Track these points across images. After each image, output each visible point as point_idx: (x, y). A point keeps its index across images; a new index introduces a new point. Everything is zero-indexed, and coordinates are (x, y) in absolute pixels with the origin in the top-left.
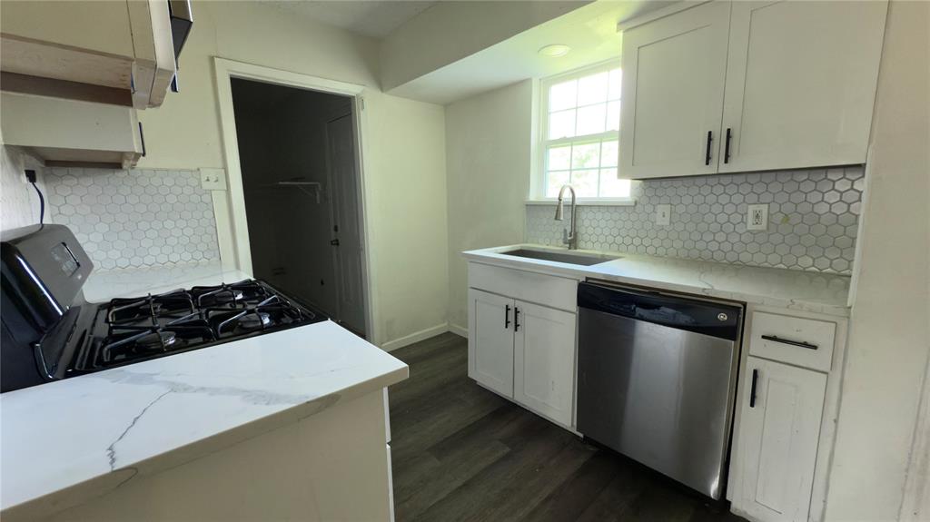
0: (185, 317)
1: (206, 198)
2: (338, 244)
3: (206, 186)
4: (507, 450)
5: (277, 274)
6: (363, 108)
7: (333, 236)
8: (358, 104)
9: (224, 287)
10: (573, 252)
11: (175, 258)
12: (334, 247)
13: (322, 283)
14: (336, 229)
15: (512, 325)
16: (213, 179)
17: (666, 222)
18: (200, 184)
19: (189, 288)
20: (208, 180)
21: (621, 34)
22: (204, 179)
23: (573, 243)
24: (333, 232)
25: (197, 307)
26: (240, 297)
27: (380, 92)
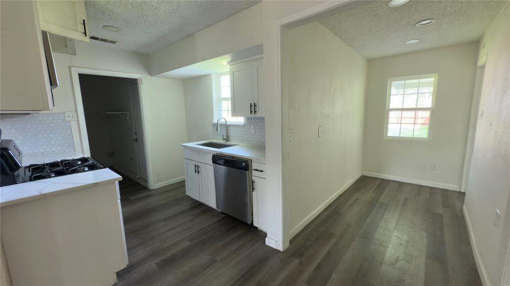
0: (58, 168)
1: (68, 124)
2: (137, 141)
3: (67, 119)
4: (192, 218)
5: (110, 156)
6: (142, 83)
7: (135, 137)
8: (139, 82)
9: (74, 160)
10: (228, 143)
11: (53, 149)
12: (136, 142)
13: (131, 159)
14: (136, 134)
15: (197, 172)
16: (71, 116)
17: (253, 132)
18: (65, 118)
19: (60, 160)
20: (69, 117)
21: (229, 66)
22: (67, 116)
23: (227, 139)
24: (135, 135)
25: (62, 166)
26: (80, 163)
27: (150, 77)
